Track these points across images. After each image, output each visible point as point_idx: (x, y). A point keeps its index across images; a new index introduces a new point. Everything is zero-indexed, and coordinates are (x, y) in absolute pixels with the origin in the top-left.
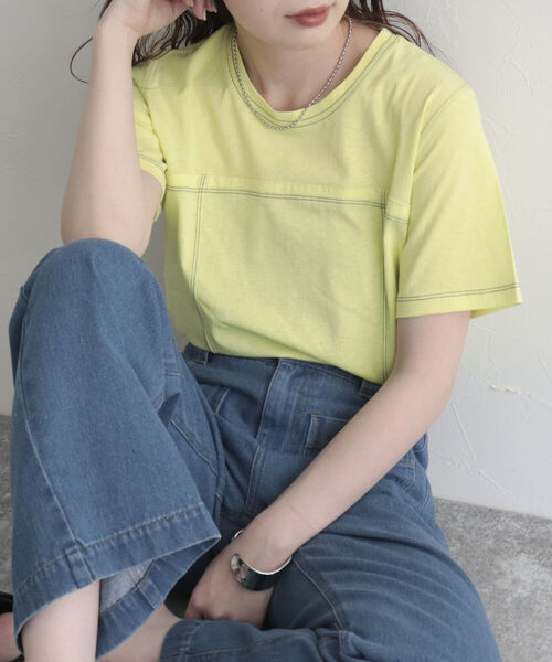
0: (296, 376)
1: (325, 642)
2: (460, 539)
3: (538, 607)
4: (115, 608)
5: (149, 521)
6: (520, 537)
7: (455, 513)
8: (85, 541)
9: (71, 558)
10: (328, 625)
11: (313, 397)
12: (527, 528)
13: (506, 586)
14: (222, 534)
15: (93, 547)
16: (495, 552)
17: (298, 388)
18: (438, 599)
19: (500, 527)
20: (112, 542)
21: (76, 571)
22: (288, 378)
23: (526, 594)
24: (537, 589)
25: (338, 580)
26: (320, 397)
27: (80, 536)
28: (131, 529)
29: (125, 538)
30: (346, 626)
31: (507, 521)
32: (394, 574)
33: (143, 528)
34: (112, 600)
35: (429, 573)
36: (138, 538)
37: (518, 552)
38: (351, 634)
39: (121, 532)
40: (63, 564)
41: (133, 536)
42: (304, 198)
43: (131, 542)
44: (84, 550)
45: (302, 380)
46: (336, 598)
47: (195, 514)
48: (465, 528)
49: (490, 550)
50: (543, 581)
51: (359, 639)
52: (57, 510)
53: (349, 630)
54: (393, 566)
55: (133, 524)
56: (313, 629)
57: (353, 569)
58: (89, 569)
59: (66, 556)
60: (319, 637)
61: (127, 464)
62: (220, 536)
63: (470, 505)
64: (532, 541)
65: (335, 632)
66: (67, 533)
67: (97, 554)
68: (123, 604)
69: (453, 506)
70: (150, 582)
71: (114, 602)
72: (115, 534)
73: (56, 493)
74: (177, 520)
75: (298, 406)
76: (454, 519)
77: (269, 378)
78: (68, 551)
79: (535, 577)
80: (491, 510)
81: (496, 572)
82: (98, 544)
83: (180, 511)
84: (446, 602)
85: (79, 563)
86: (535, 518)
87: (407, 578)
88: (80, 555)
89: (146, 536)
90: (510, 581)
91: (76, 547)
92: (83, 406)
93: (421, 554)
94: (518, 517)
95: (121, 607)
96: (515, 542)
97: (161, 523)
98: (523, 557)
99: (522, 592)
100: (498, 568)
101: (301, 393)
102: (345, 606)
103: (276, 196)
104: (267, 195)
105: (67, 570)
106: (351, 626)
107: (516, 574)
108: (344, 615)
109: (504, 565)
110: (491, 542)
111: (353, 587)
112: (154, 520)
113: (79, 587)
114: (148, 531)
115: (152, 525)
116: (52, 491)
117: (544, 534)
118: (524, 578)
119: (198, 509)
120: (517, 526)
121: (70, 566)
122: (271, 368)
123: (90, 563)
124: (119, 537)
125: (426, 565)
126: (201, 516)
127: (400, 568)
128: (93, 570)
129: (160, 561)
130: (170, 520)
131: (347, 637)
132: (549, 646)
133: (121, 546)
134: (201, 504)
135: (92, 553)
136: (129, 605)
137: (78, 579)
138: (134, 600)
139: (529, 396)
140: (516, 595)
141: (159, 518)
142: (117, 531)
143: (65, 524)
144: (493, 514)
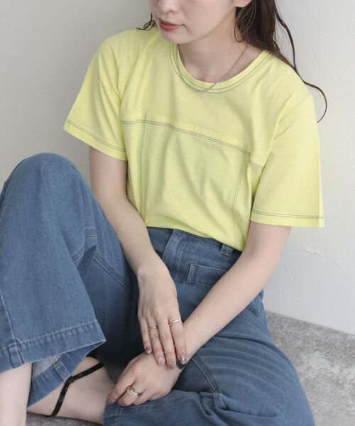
0: (183, 240)
1: (206, 401)
2: (282, 340)
3: (318, 385)
4: (39, 377)
5: (64, 330)
6: (318, 341)
7: (283, 324)
8: (21, 340)
9: (11, 350)
10: (206, 389)
11: (192, 253)
12: (323, 335)
13: (303, 371)
14: (107, 339)
15: (26, 344)
16: (301, 349)
17: (183, 248)
18: (271, 372)
19: (307, 334)
20: (41, 341)
21: (13, 357)
22: (178, 242)
23: (313, 377)
24: (321, 374)
25: (210, 362)
26: (196, 254)
27: (18, 337)
28: (53, 333)
29: (49, 339)
30: (217, 389)
31: (313, 331)
32: (244, 358)
33: (60, 333)
34: (38, 373)
35: (265, 357)
36: (57, 339)
37: (315, 350)
38: (221, 395)
39: (47, 335)
40: (6, 353)
41: (54, 338)
42: (201, 136)
43: (52, 341)
44: (19, 346)
45: (185, 243)
46: (210, 372)
47: (92, 327)
48: (287, 333)
49: (298, 348)
50: (326, 369)
51: (225, 398)
52: (7, 320)
53: (219, 392)
54: (243, 353)
55: (54, 331)
56: (198, 392)
57: (219, 355)
58: (21, 357)
59: (8, 348)
60: (201, 398)
61: (53, 294)
62: (105, 341)
63: (293, 319)
64: (325, 344)
65: (210, 394)
66: (11, 335)
67: (27, 349)
68: (44, 376)
69: (282, 319)
70: (62, 365)
71: (39, 374)
72: (43, 336)
73: (7, 310)
74: (81, 330)
75: (182, 259)
76: (282, 327)
77: (167, 241)
78: (10, 345)
79: (321, 366)
80: (305, 323)
81: (298, 361)
82: (30, 342)
83: (83, 324)
84: (276, 374)
85: (15, 353)
86: (330, 329)
87: (252, 360)
88: (16, 348)
89: (62, 339)
90: (305, 368)
91: (15, 343)
92: (30, 258)
93: (260, 345)
94: (320, 328)
95: (43, 378)
96: (315, 344)
97: (71, 331)
98: (317, 354)
99: (311, 375)
100: (300, 359)
101: (185, 251)
102: (216, 377)
103: (184, 131)
104: (179, 130)
105: (8, 356)
106: (220, 389)
107: (310, 363)
108: (215, 382)
109: (304, 357)
110: (300, 343)
111: (220, 366)
112: (67, 329)
113: (14, 368)
114: (64, 336)
115: (65, 333)
116: (5, 309)
117: (333, 340)
118: (314, 367)
119: (94, 324)
120: (318, 333)
121: (10, 355)
122: (167, 236)
123: (22, 354)
124: (45, 338)
125: (263, 351)
126: (95, 328)
127: (248, 354)
128: (23, 358)
129: (70, 353)
130: (76, 329)
131: (218, 397)
132: (319, 410)
133: (46, 343)
134: (96, 321)
135: (24, 347)
136: (47, 377)
137: (13, 362)
138: (51, 374)
139: (328, 257)
140: (307, 377)
141: (71, 328)
142: (45, 334)
143: (10, 329)
144: (306, 325)
